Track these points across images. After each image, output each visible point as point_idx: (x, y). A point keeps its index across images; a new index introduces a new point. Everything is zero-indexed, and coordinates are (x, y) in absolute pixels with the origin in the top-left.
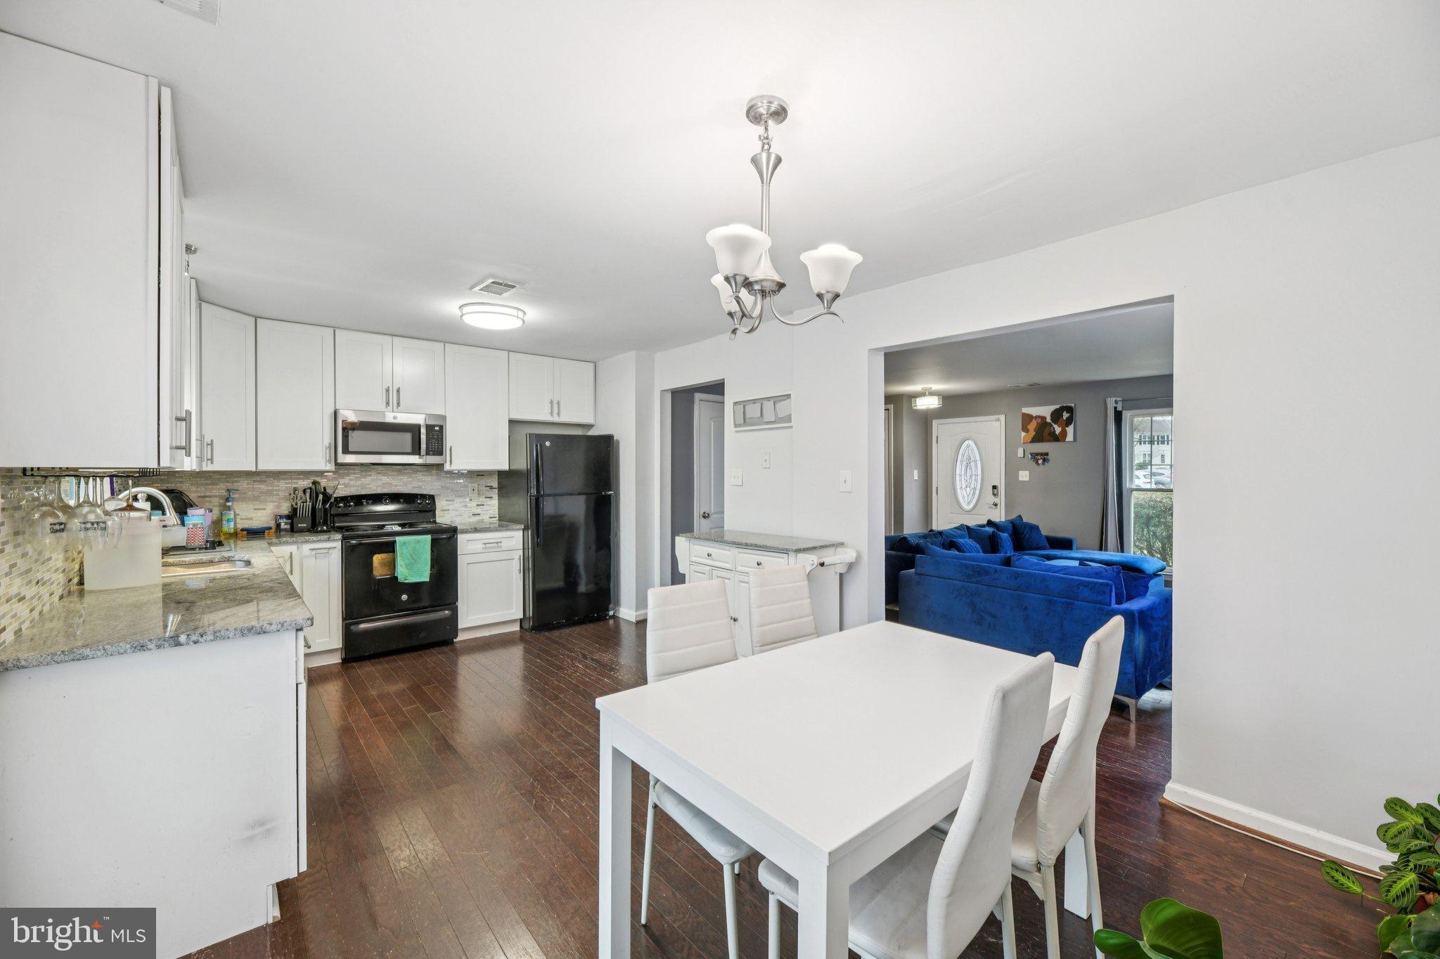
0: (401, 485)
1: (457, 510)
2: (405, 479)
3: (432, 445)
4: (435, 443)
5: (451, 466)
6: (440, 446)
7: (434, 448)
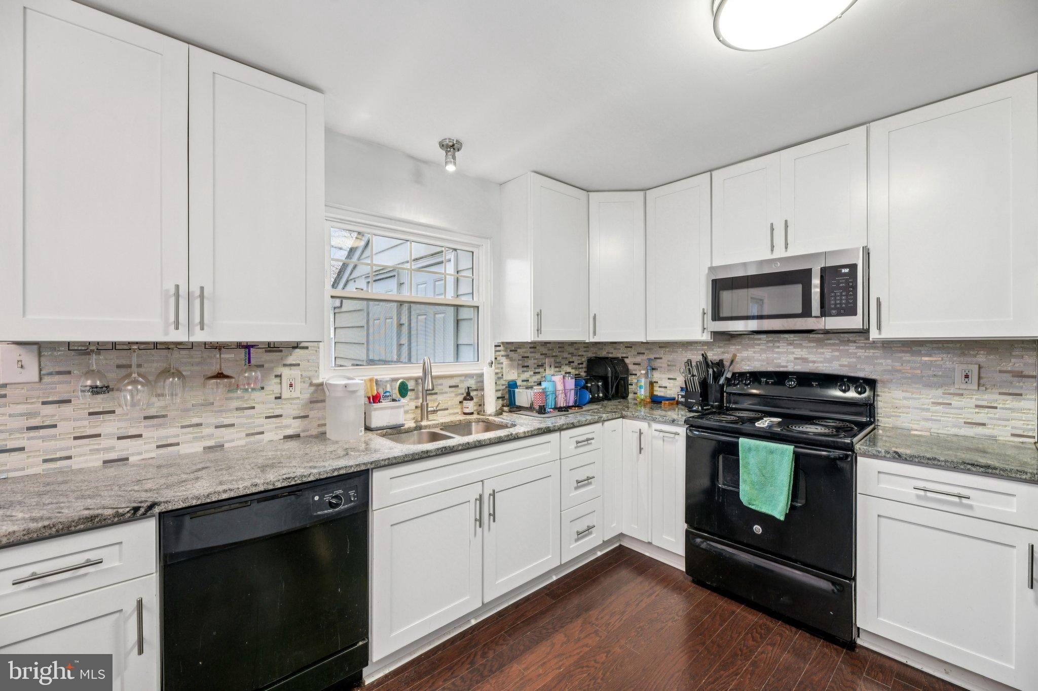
0: (821, 362)
1: (928, 410)
2: (827, 353)
3: (835, 300)
4: (841, 295)
5: (880, 333)
6: (847, 300)
7: (836, 304)
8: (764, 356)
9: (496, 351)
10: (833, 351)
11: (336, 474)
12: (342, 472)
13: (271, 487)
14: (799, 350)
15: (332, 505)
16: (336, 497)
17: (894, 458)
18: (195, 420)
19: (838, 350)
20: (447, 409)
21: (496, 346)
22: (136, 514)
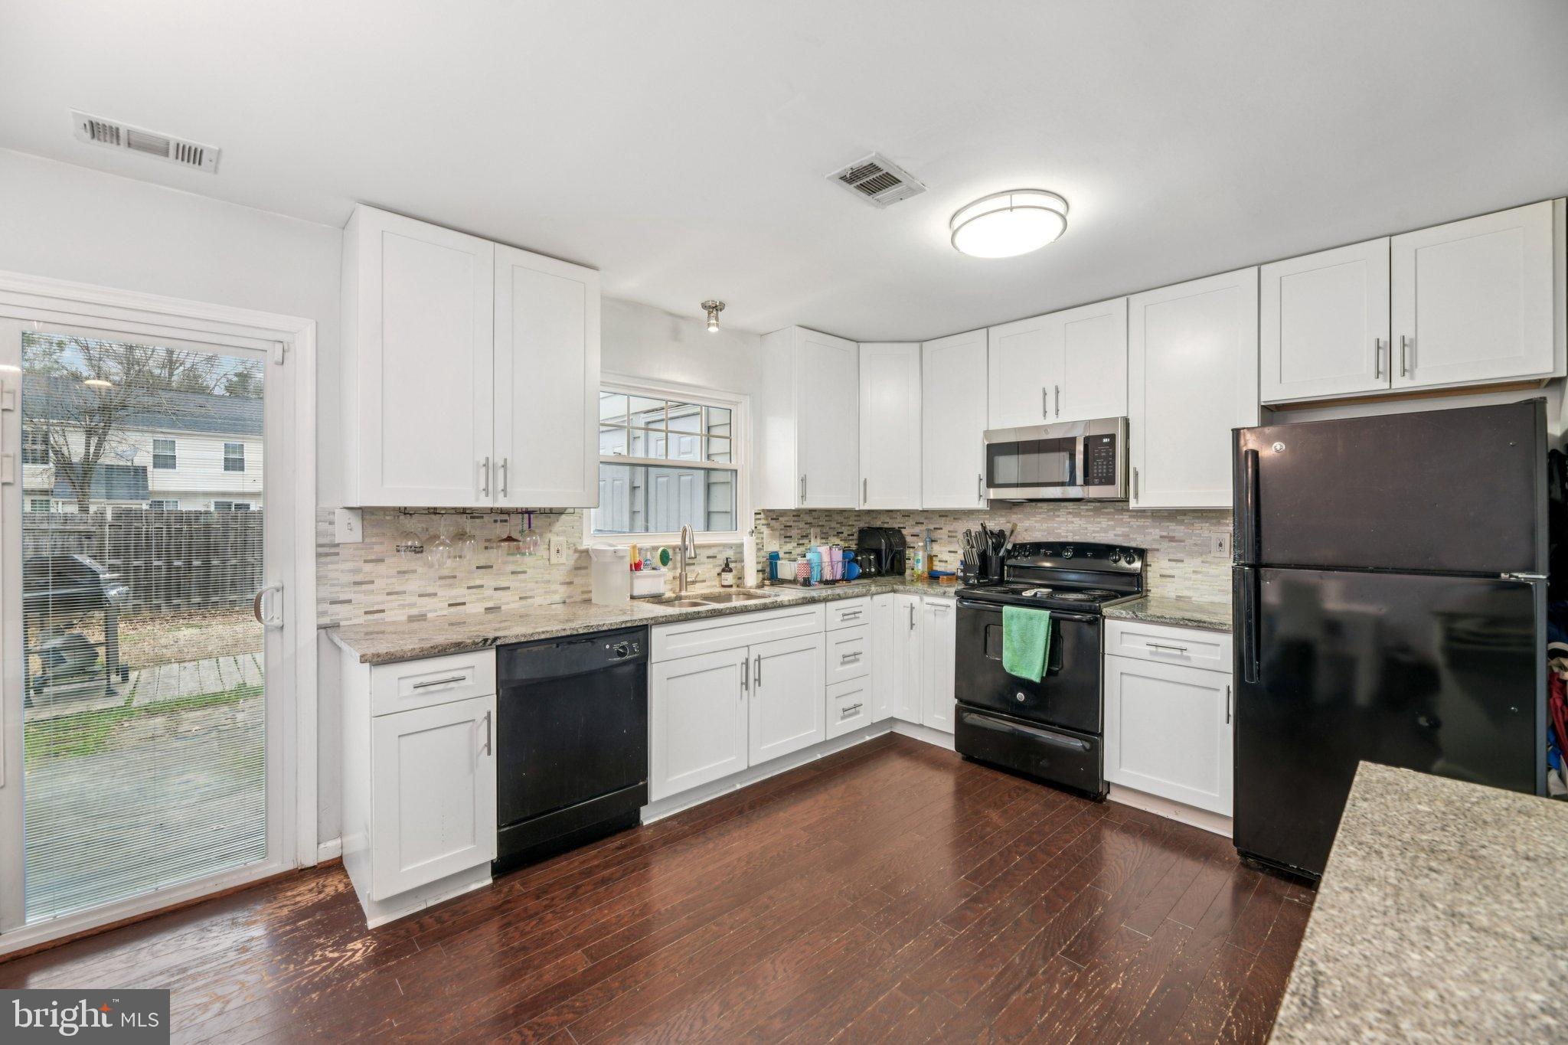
0: (1098, 532)
2: (1104, 522)
3: (1097, 469)
4: (1103, 465)
5: (1137, 503)
6: (1107, 469)
7: (1098, 473)
8: (1045, 526)
9: (756, 519)
10: (1109, 520)
11: (623, 626)
12: (629, 625)
13: (575, 633)
14: (1078, 519)
15: (620, 654)
16: (623, 647)
17: (1133, 618)
18: (478, 582)
19: (1113, 519)
20: (704, 581)
21: (756, 514)
22: (484, 644)
